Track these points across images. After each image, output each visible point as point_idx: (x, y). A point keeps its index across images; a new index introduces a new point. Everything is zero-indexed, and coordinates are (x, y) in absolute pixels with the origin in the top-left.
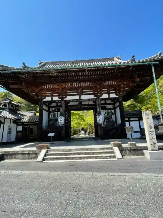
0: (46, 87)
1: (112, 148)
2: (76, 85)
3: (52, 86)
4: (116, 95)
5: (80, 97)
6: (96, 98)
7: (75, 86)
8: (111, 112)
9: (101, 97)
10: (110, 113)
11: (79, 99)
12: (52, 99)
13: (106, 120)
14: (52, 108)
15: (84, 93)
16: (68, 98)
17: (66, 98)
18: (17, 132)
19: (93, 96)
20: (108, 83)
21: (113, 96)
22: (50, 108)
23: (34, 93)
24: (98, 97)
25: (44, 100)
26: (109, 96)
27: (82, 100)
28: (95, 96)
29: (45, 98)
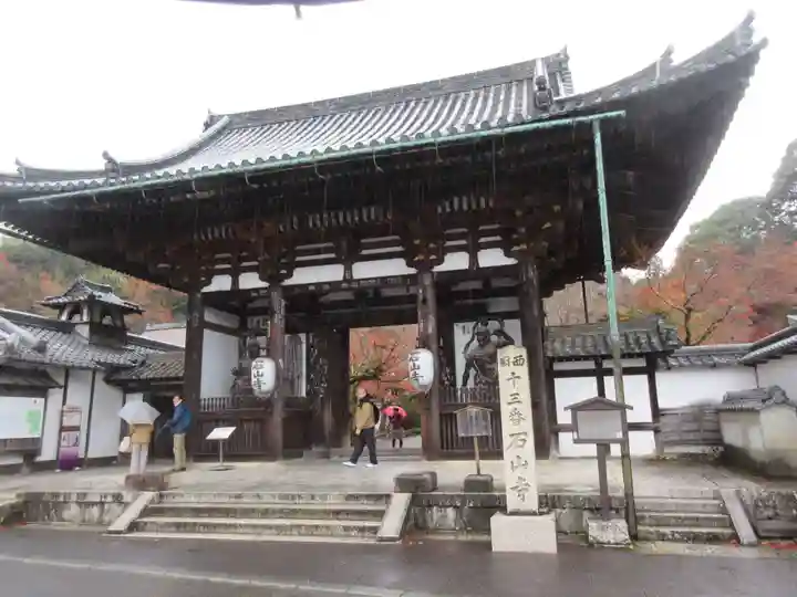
0: (206, 237)
2: (318, 223)
3: (227, 231)
4: (508, 254)
5: (348, 269)
6: (413, 271)
7: (315, 225)
8: (500, 332)
9: (437, 269)
10: (494, 338)
11: (345, 280)
12: (235, 282)
13: (472, 372)
14: (255, 319)
15: (365, 252)
16: (303, 277)
17: (290, 275)
19: (402, 262)
20: (456, 206)
21: (492, 258)
22: (249, 320)
23: (161, 265)
24: (424, 267)
25: (206, 290)
26: (474, 259)
27: (355, 285)
28: (409, 265)
29: (208, 282)
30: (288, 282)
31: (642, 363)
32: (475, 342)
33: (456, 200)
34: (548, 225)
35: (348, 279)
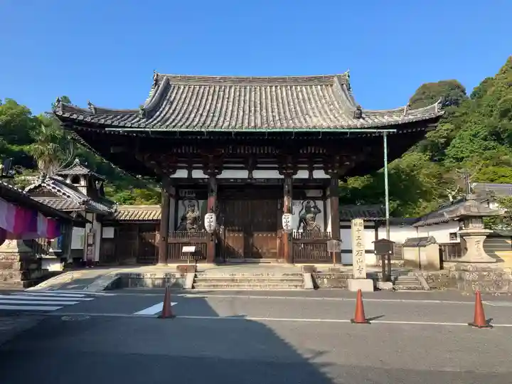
0: (181, 151)
1: (301, 275)
2: (242, 151)
3: (193, 149)
4: (327, 173)
5: (250, 173)
6: (282, 177)
7: (240, 152)
8: (315, 207)
9: (294, 177)
10: (313, 209)
11: (249, 178)
12: (190, 174)
14: (184, 190)
15: (259, 165)
16: (226, 174)
17: (220, 173)
18: (103, 240)
19: (277, 172)
20: (309, 151)
21: (319, 174)
22: (181, 191)
24: (289, 176)
25: (173, 176)
26: (311, 174)
27: (253, 181)
28: (281, 173)
29: (174, 172)
30: (219, 177)
31: (372, 224)
32: (304, 211)
33: (309, 148)
34: (348, 163)
35: (251, 178)
